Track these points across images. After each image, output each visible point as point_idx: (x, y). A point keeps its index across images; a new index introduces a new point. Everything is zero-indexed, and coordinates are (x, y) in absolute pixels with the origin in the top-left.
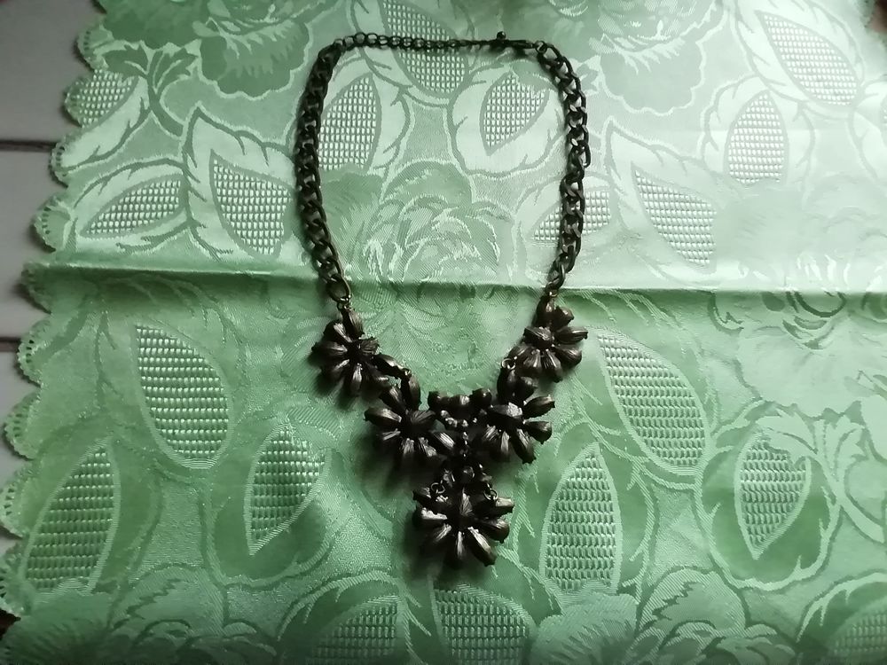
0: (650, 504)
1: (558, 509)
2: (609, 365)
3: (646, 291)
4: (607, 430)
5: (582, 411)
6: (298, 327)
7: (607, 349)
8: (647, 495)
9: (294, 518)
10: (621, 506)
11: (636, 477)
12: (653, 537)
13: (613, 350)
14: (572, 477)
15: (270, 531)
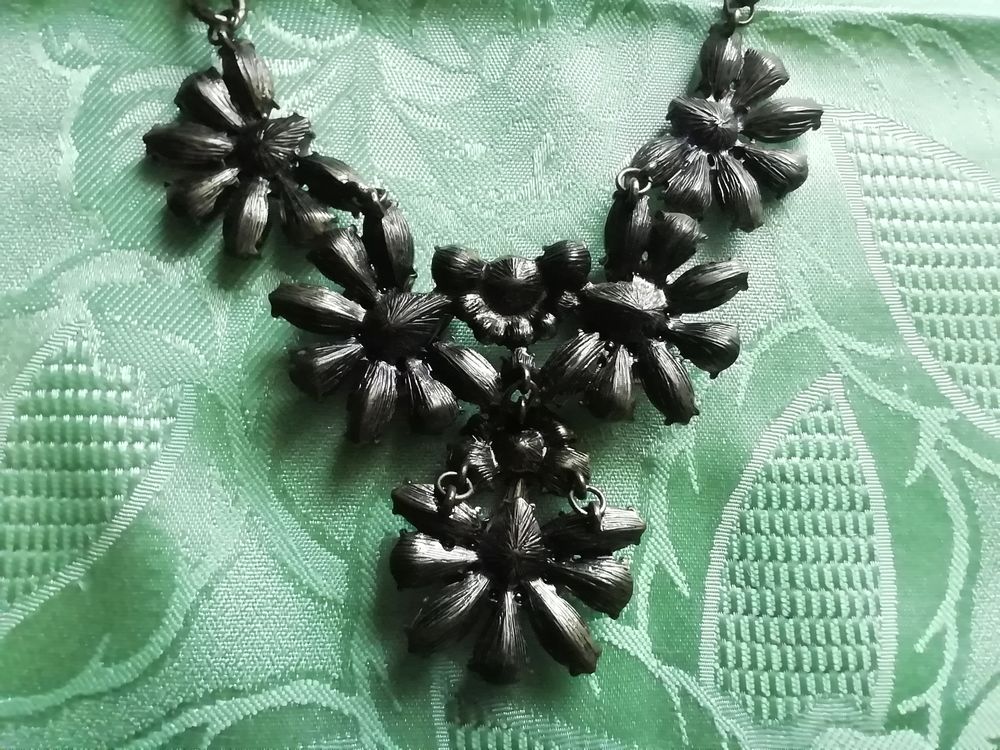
0: (958, 514)
1: (743, 528)
2: (868, 193)
3: (954, 20)
4: (860, 346)
5: (802, 302)
6: (117, 89)
7: (864, 158)
8: (951, 496)
9: (98, 551)
10: (893, 521)
11: (926, 456)
12: (966, 593)
13: (877, 159)
14: (778, 455)
15: (41, 584)
